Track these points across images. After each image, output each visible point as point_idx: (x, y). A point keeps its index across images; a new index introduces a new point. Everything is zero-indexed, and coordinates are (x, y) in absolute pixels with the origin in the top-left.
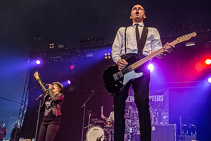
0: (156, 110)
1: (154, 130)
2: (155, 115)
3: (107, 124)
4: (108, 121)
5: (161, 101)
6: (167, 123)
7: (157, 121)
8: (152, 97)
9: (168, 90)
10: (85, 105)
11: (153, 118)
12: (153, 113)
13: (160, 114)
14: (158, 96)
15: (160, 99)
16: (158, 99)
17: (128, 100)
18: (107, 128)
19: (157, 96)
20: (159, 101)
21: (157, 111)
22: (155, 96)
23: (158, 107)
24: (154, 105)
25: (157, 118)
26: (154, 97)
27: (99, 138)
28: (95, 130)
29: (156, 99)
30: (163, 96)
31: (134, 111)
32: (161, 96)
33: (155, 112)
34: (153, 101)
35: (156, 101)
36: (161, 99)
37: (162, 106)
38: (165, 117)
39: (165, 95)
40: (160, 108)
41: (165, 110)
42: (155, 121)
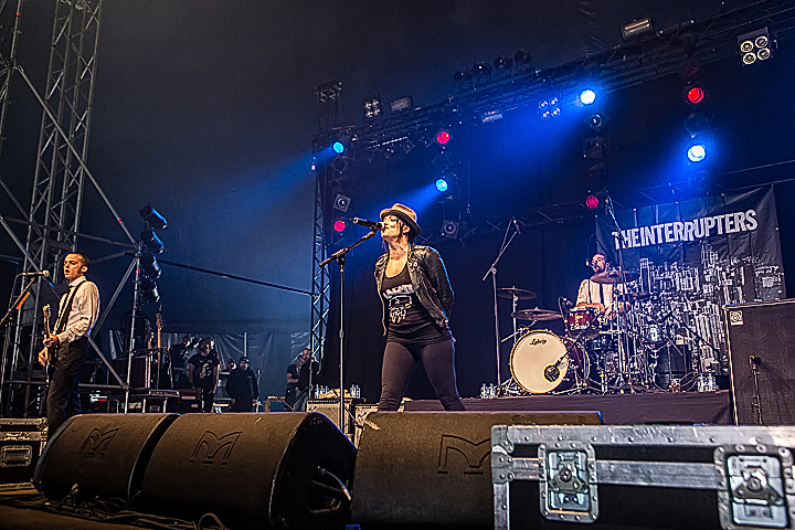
0: (735, 261)
1: (739, 323)
2: (731, 278)
3: (572, 320)
4: (574, 313)
5: (751, 228)
7: (740, 296)
8: (716, 220)
9: (772, 188)
10: (494, 271)
11: (726, 290)
12: (724, 274)
13: (750, 272)
14: (737, 214)
15: (746, 222)
16: (737, 225)
17: (634, 242)
18: (575, 333)
19: (732, 215)
20: (744, 229)
21: (738, 266)
22: (728, 216)
23: (742, 250)
24: (725, 247)
25: (739, 288)
26: (723, 220)
27: (550, 366)
28: (535, 343)
29: (732, 227)
30: (754, 214)
31: (660, 273)
32: (749, 212)
33: (731, 268)
34: (720, 232)
35: (733, 231)
36: (749, 222)
37: (753, 245)
38: (768, 282)
39: (760, 207)
40: (748, 253)
41: (766, 257)
42: (733, 296)
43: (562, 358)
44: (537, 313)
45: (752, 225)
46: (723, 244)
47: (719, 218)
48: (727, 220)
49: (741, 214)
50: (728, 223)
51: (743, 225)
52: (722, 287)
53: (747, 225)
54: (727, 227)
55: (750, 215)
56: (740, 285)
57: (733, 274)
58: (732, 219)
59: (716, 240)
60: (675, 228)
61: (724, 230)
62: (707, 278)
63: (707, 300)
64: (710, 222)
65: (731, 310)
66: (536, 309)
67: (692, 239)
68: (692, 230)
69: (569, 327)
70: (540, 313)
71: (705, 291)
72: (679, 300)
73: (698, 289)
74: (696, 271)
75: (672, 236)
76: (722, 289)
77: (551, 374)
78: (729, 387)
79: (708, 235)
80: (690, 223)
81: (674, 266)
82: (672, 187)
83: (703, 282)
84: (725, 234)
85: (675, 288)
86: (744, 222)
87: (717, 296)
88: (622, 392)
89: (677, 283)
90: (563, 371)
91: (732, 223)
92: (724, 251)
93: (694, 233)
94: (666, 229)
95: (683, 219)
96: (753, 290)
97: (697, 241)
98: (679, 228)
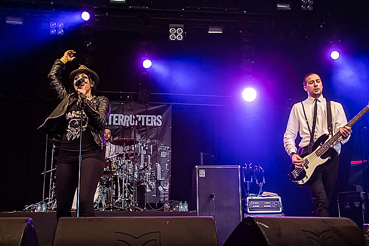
0: (148, 141)
1: (203, 176)
2: (146, 150)
5: (159, 125)
7: (149, 160)
8: (142, 117)
9: (171, 107)
11: (142, 156)
12: (142, 147)
13: (155, 149)
14: (152, 117)
16: (152, 122)
19: (150, 116)
20: (155, 125)
21: (150, 144)
22: (148, 116)
23: (153, 135)
25: (149, 156)
26: (145, 118)
29: (150, 122)
30: (161, 118)
32: (159, 116)
33: (146, 144)
34: (143, 124)
35: (150, 125)
37: (159, 134)
38: (163, 155)
39: (164, 115)
40: (156, 138)
41: (164, 141)
42: (146, 160)
45: (159, 123)
46: (143, 131)
47: (143, 116)
48: (147, 118)
49: (155, 116)
50: (148, 120)
51: (155, 122)
52: (140, 154)
53: (157, 123)
54: (147, 122)
55: (159, 118)
56: (150, 154)
57: (147, 148)
58: (150, 118)
59: (140, 128)
60: (119, 117)
61: (145, 123)
65: (200, 169)
67: (128, 125)
68: (128, 120)
75: (117, 122)
76: (140, 156)
79: (136, 124)
80: (128, 116)
84: (145, 126)
86: (156, 121)
87: (138, 159)
91: (149, 120)
92: (144, 134)
93: (129, 122)
94: (114, 117)
95: (124, 113)
96: (156, 158)
97: (130, 127)
98: (121, 118)
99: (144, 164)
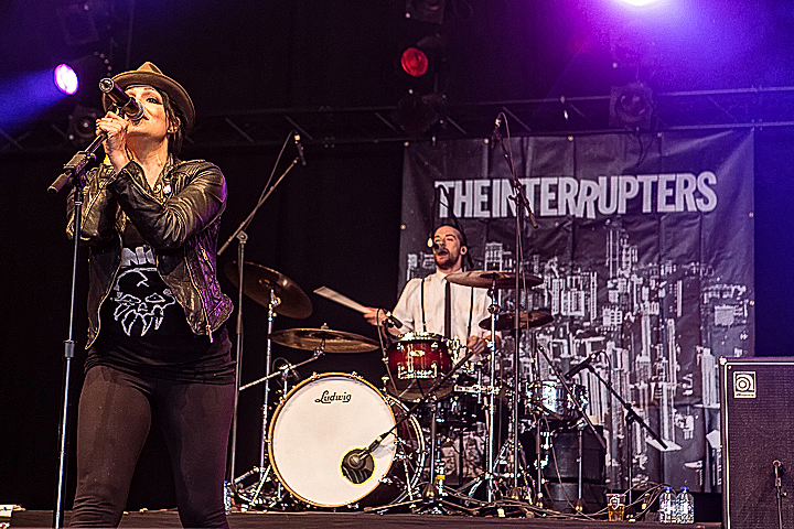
0: (668, 269)
1: (748, 395)
2: (657, 300)
4: (405, 343)
5: (704, 208)
6: (738, 353)
7: (672, 339)
8: (641, 184)
9: (751, 136)
10: (243, 237)
11: (646, 323)
12: (645, 291)
13: (693, 294)
14: (680, 178)
15: (698, 194)
16: (679, 200)
17: (478, 207)
19: (672, 177)
20: (692, 208)
21: (672, 279)
22: (663, 179)
23: (683, 247)
24: (653, 238)
25: (671, 322)
26: (655, 185)
27: (358, 451)
29: (671, 200)
30: (713, 181)
32: (704, 175)
33: (659, 280)
34: (647, 208)
35: (671, 208)
36: (701, 196)
37: (709, 241)
38: (725, 315)
39: (727, 168)
40: (695, 254)
41: (727, 266)
42: (658, 337)
43: (383, 436)
44: (324, 336)
45: (706, 202)
46: (649, 233)
47: (648, 180)
48: (662, 186)
49: (689, 177)
50: (663, 193)
51: (690, 199)
52: (639, 316)
53: (699, 201)
54: (661, 200)
55: (706, 181)
56: (674, 315)
57: (662, 294)
58: (671, 185)
59: (638, 223)
60: (562, 188)
61: (654, 205)
62: (613, 297)
63: (608, 338)
64: (629, 185)
65: (735, 368)
66: (324, 328)
67: (591, 215)
68: (593, 196)
69: (395, 372)
70: (332, 337)
71: (607, 322)
72: (555, 335)
73: (594, 316)
74: (594, 279)
75: (554, 205)
76: (638, 321)
77: (356, 468)
78: (720, 518)
79: (622, 210)
80: (592, 184)
81: (552, 264)
82: (566, 107)
83: (603, 302)
84: (655, 214)
85: (549, 310)
86: (695, 193)
87: (628, 335)
88: (501, 512)
89: (555, 299)
90: (382, 464)
91: (670, 192)
92: (650, 245)
93: (596, 202)
94: (544, 188)
95: (580, 174)
96: (695, 329)
97: (600, 221)
98: (568, 191)
99: (653, 351)
